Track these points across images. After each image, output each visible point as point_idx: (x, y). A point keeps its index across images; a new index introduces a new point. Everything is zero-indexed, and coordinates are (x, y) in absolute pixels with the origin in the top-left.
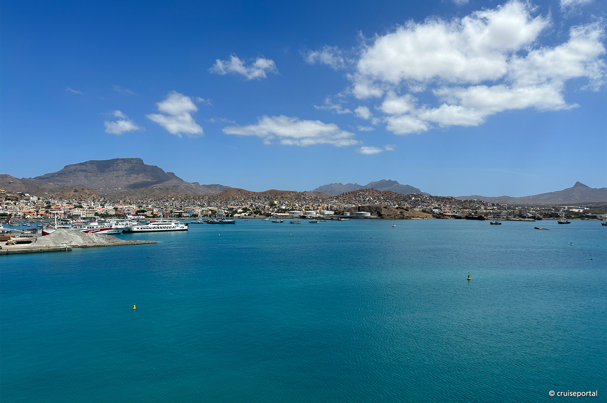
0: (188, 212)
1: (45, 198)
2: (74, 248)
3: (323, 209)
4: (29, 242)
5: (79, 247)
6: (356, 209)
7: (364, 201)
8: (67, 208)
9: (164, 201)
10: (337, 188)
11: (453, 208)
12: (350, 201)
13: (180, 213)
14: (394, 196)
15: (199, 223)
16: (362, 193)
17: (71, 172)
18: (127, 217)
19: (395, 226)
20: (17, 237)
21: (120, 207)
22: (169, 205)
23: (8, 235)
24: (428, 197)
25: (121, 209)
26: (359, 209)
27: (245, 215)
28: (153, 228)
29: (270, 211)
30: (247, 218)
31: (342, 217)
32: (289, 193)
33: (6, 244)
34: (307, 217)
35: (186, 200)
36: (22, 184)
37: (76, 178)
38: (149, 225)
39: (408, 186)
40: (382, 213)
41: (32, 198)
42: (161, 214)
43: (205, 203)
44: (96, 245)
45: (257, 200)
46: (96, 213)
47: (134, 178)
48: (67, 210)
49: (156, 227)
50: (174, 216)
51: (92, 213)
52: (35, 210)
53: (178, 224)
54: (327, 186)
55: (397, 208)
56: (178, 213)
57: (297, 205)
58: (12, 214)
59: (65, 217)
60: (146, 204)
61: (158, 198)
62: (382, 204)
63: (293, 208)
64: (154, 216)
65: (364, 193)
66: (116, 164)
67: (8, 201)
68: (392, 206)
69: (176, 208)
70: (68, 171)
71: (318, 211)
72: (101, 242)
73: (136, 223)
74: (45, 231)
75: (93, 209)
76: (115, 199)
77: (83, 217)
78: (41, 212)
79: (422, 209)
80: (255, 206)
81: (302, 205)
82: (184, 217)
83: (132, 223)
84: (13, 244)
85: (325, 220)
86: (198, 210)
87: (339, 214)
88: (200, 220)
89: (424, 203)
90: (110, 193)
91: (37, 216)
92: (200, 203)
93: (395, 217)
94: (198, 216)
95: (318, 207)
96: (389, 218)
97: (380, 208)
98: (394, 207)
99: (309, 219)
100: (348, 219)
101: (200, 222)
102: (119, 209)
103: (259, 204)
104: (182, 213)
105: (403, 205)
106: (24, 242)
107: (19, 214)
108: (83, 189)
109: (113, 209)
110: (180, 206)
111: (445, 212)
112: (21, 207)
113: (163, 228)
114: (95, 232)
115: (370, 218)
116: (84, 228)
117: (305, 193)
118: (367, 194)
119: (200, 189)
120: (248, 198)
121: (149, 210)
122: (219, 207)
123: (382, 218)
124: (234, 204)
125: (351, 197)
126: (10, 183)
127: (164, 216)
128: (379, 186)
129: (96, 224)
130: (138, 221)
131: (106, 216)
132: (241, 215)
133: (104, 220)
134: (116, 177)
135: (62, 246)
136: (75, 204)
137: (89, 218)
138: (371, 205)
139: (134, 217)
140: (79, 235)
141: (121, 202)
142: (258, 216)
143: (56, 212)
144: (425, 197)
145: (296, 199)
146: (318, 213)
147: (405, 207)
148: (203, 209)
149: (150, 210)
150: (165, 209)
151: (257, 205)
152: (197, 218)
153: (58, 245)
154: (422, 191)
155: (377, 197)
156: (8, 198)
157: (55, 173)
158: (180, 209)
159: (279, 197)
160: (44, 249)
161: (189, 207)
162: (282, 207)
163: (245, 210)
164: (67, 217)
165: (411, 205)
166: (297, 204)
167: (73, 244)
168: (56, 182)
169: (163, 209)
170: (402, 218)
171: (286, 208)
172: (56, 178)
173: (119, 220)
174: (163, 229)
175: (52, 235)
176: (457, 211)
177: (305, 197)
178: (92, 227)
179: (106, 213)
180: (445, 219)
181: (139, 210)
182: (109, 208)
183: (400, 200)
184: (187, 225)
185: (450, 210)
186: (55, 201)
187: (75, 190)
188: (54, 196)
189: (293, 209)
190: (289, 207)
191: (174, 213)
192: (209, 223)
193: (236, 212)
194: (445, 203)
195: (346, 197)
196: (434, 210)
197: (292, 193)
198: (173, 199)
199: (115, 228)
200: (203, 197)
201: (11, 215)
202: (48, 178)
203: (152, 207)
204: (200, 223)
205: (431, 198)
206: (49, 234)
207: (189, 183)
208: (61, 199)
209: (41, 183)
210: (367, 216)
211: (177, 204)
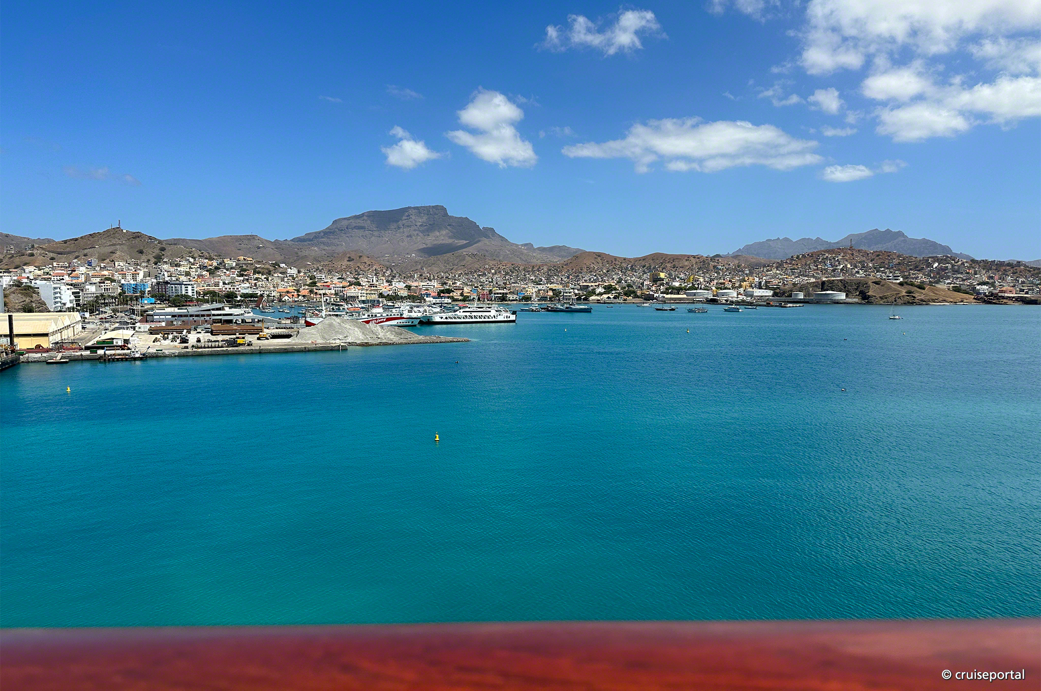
0: (516, 292)
1: (308, 271)
2: (351, 347)
3: (751, 286)
4: (288, 336)
5: (357, 345)
6: (816, 286)
7: (834, 271)
8: (339, 286)
9: (479, 276)
10: (780, 247)
11: (1020, 282)
12: (806, 272)
13: (503, 293)
14: (896, 261)
15: (533, 311)
16: (830, 256)
17: (342, 230)
18: (425, 300)
19: (897, 317)
20: (272, 328)
21: (415, 284)
22: (487, 281)
23: (260, 325)
24: (966, 262)
25: (416, 287)
26: (823, 286)
27: (609, 298)
28: (464, 318)
29: (652, 291)
30: (611, 303)
31: (788, 302)
32: (686, 258)
33: (257, 338)
34: (719, 302)
35: (513, 272)
36: (275, 249)
37: (349, 240)
38: (457, 313)
39: (925, 241)
40: (870, 293)
41: (289, 270)
42: (474, 296)
43: (543, 278)
44: (381, 343)
45: (630, 272)
46: (381, 294)
47: (434, 238)
48: (339, 289)
49: (468, 317)
50: (495, 299)
51: (374, 294)
52: (295, 288)
53: (501, 311)
54: (761, 244)
55: (901, 284)
56: (500, 294)
57: (702, 280)
58: (264, 294)
59: (337, 299)
60: (453, 279)
61: (470, 270)
62: (871, 277)
63: (693, 285)
64: (465, 299)
65: (834, 255)
66: (407, 216)
67: (257, 276)
68: (890, 279)
69: (497, 285)
70: (338, 228)
71: (741, 290)
72: (388, 338)
73: (438, 310)
74: (308, 319)
75: (376, 287)
76: (407, 271)
77: (362, 299)
78: (303, 292)
79: (952, 285)
80: (626, 282)
81: (712, 280)
82: (509, 300)
83: (432, 309)
84: (267, 339)
85: (754, 306)
86: (531, 290)
87: (783, 296)
88: (535, 304)
89: (959, 274)
90: (400, 263)
91: (298, 297)
92: (534, 278)
93: (895, 301)
94: (532, 299)
95: (742, 283)
96: (884, 302)
97: (866, 284)
98: (894, 281)
99: (723, 304)
100: (801, 305)
101: (534, 308)
102: (413, 288)
103: (633, 279)
104: (507, 294)
105: (913, 278)
106: (281, 335)
107: (272, 295)
108: (360, 257)
109: (405, 287)
110: (504, 283)
111: (1003, 290)
112: (275, 283)
113: (478, 317)
114: (379, 323)
115: (845, 303)
116: (363, 317)
117: (717, 258)
118: (840, 257)
119: (534, 254)
120: (614, 268)
121: (457, 289)
122: (566, 285)
123: (869, 303)
124: (590, 280)
125: (808, 263)
126: (259, 248)
127: (479, 299)
128: (866, 241)
129: (381, 310)
130: (441, 307)
131: (394, 298)
132: (601, 298)
133: (393, 304)
134: (408, 237)
135: (334, 344)
136: (349, 279)
137: (371, 301)
138: (848, 278)
139: (436, 300)
140: (357, 327)
141: (416, 277)
142: (630, 300)
143: (323, 291)
144: (960, 263)
145: (699, 269)
146: (741, 295)
147: (918, 282)
148: (540, 288)
149: (459, 289)
150: (481, 287)
151: (630, 281)
152: (530, 302)
153: (328, 341)
154: (956, 250)
155: (860, 262)
156: (257, 270)
157: (320, 233)
158: (504, 288)
159: (669, 265)
160: (309, 346)
161: (518, 285)
162: (674, 283)
163: (609, 289)
164: (340, 300)
165: (931, 278)
166: (701, 278)
167: (350, 340)
168: (322, 246)
169: (478, 287)
170: (910, 303)
171: (681, 285)
172: (322, 239)
173: (412, 304)
174: (479, 320)
175: (319, 326)
176: (1029, 290)
177: (717, 264)
178: (374, 314)
179: (395, 293)
180: (1001, 304)
181: (442, 289)
182: (399, 286)
183: (908, 268)
184: (514, 313)
185: (1012, 286)
186: (321, 275)
187: (349, 258)
188: (320, 268)
189: (693, 288)
190: (686, 284)
191: (495, 294)
192: (549, 311)
193: (593, 293)
194: (1004, 274)
195: (797, 265)
196: (978, 287)
197: (692, 258)
198: (493, 271)
199: (408, 317)
200: (540, 268)
201: (262, 296)
202: (310, 240)
203: (462, 285)
204: (535, 311)
205: (974, 263)
206: (315, 324)
207: (517, 245)
208: (330, 272)
209: (301, 247)
210: (838, 300)
211: (498, 278)
